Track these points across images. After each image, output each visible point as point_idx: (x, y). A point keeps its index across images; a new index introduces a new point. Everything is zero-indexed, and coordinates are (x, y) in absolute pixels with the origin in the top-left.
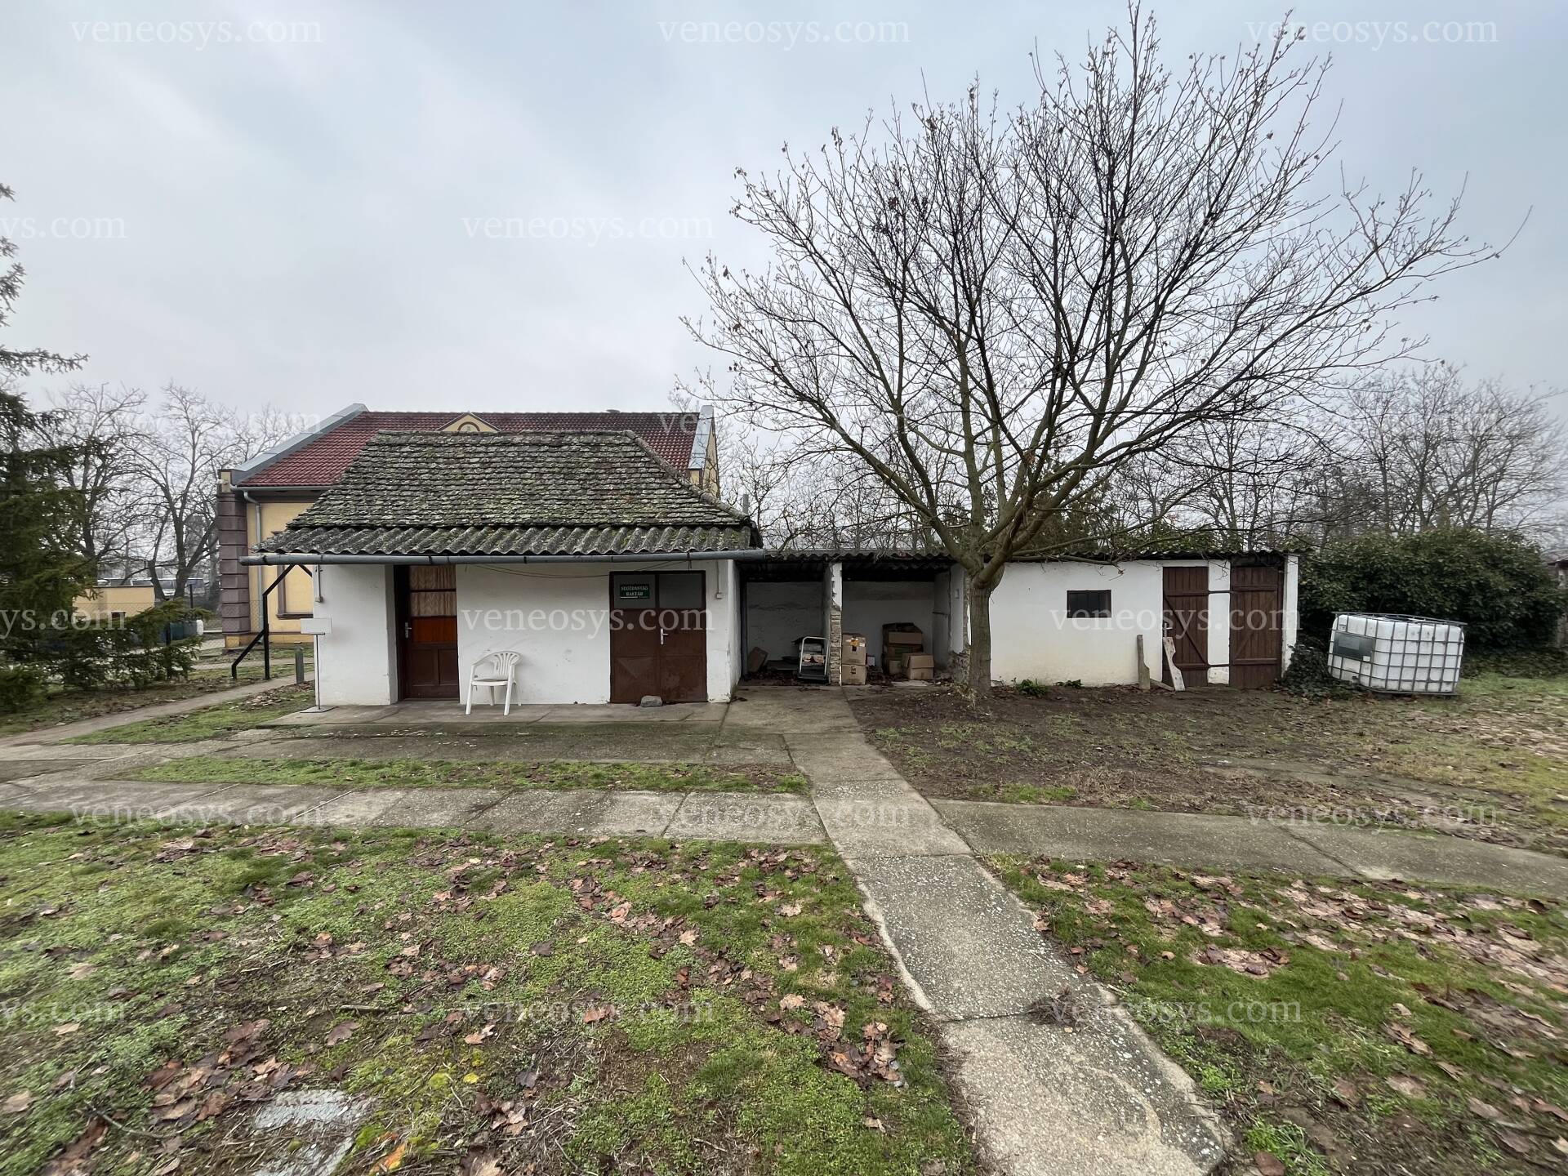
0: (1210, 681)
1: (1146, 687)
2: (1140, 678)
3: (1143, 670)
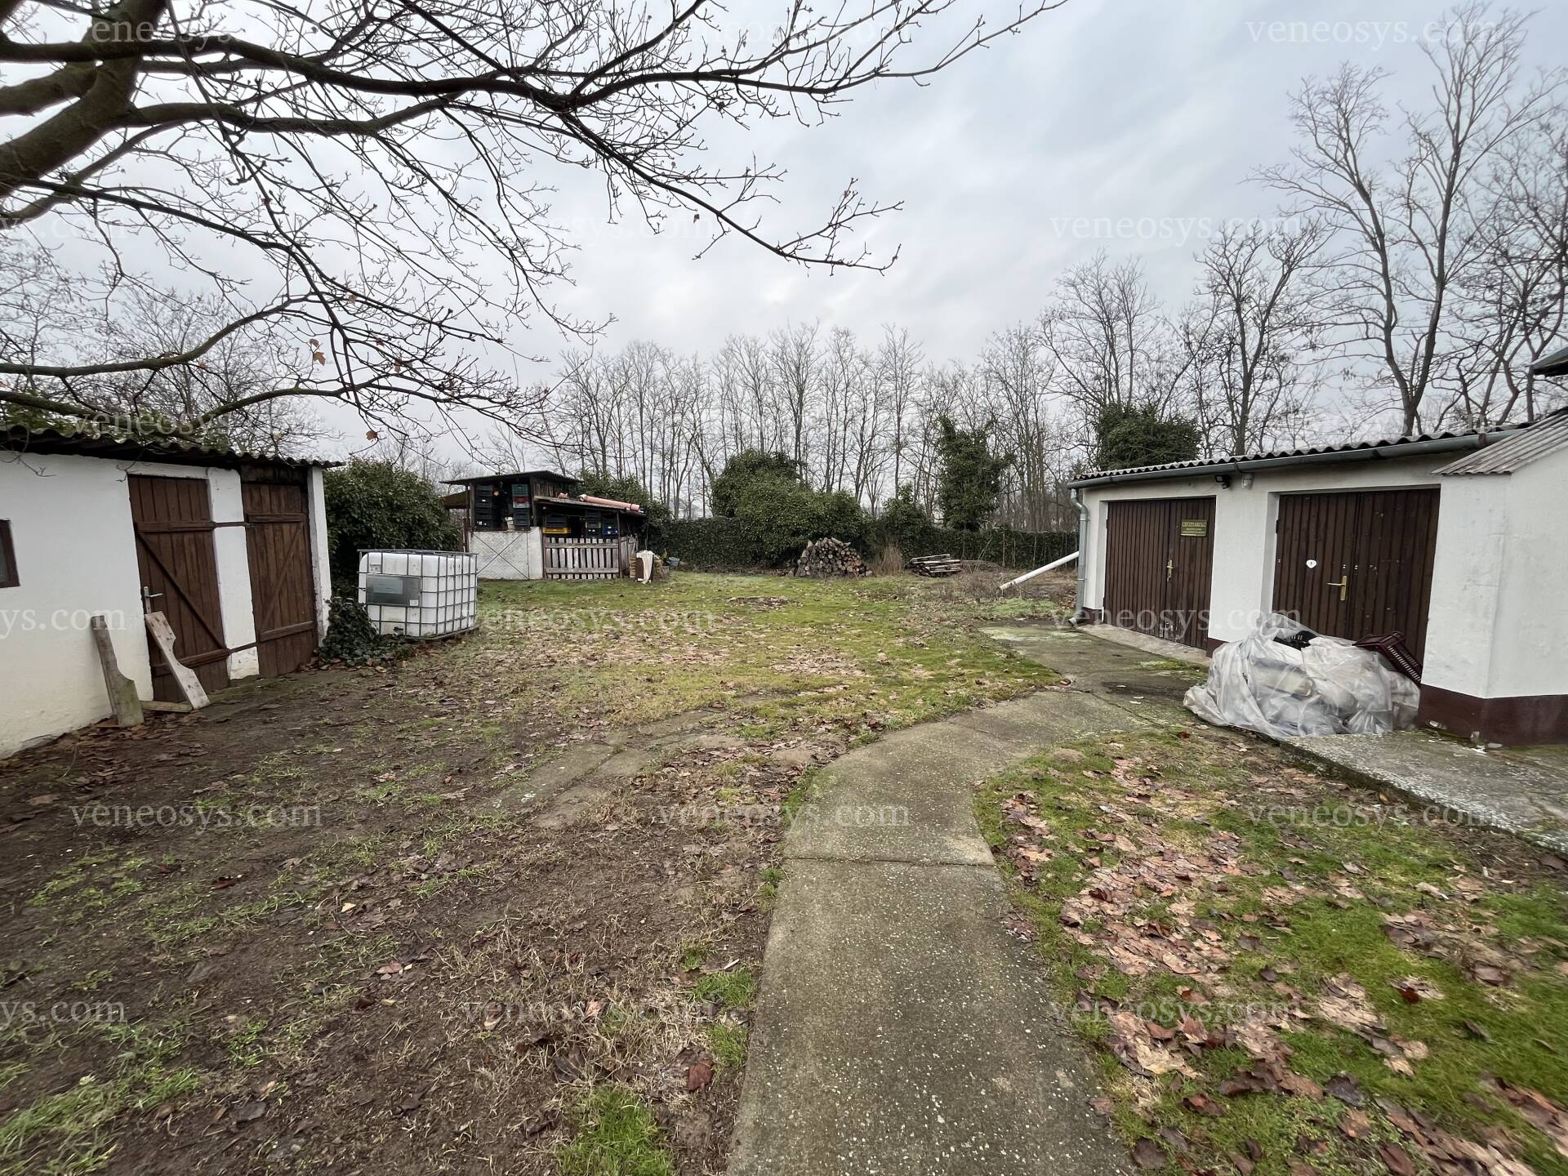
0: (233, 676)
1: (133, 719)
2: (116, 704)
3: (119, 687)
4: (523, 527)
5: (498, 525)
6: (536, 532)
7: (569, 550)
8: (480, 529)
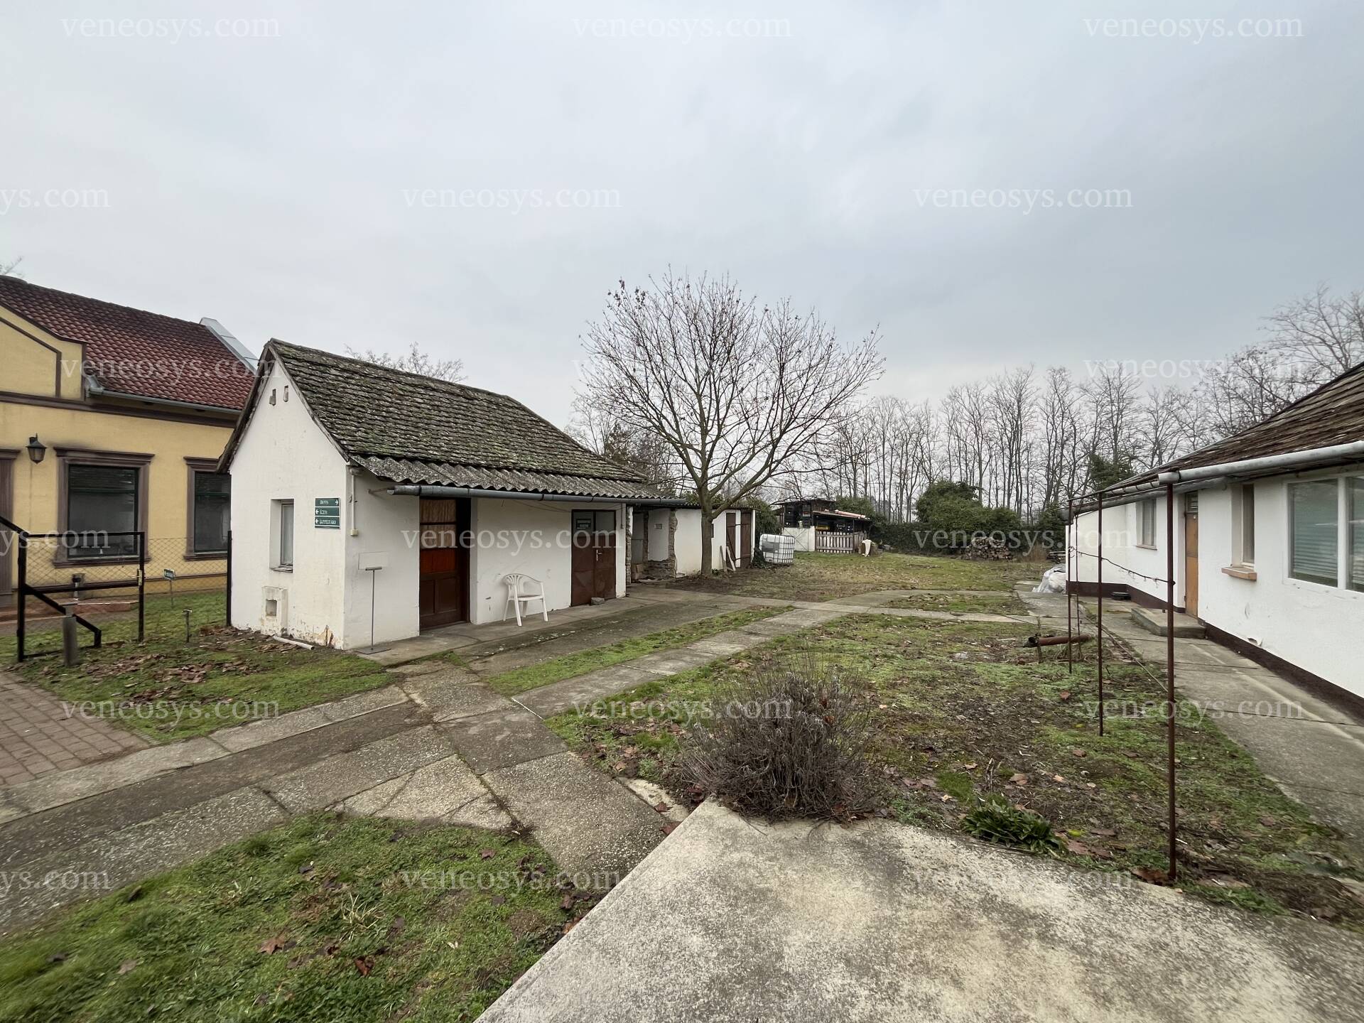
3: (723, 562)
4: (807, 526)
5: (795, 525)
6: (813, 528)
7: (828, 539)
8: (787, 526)
